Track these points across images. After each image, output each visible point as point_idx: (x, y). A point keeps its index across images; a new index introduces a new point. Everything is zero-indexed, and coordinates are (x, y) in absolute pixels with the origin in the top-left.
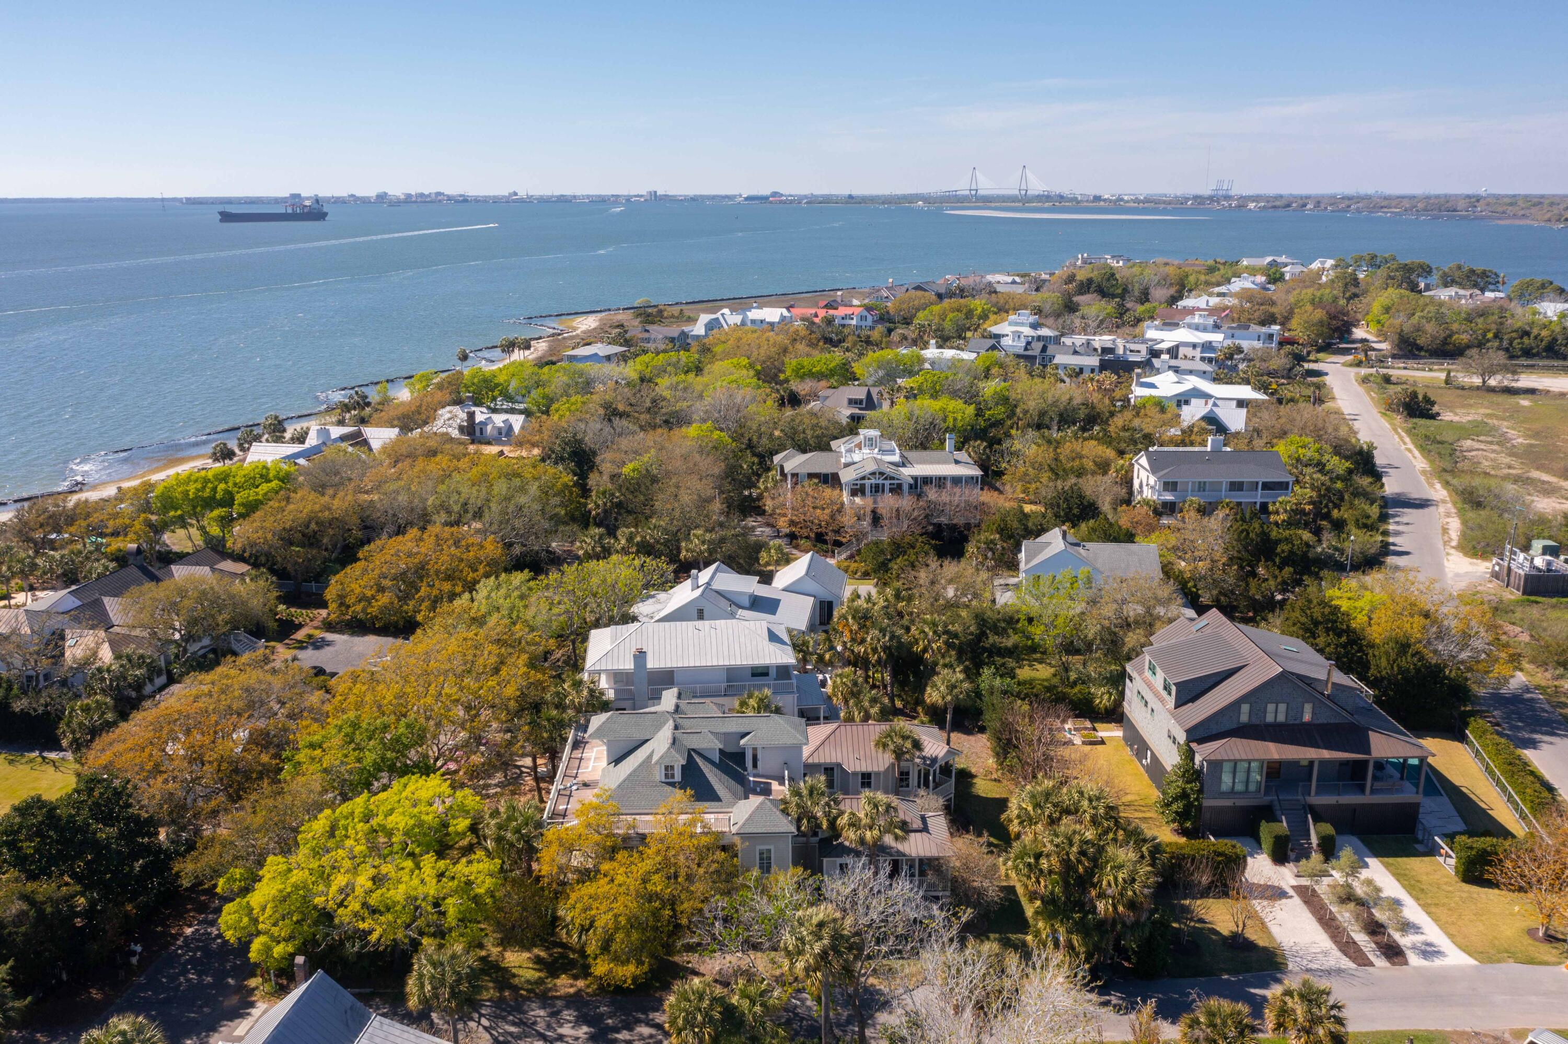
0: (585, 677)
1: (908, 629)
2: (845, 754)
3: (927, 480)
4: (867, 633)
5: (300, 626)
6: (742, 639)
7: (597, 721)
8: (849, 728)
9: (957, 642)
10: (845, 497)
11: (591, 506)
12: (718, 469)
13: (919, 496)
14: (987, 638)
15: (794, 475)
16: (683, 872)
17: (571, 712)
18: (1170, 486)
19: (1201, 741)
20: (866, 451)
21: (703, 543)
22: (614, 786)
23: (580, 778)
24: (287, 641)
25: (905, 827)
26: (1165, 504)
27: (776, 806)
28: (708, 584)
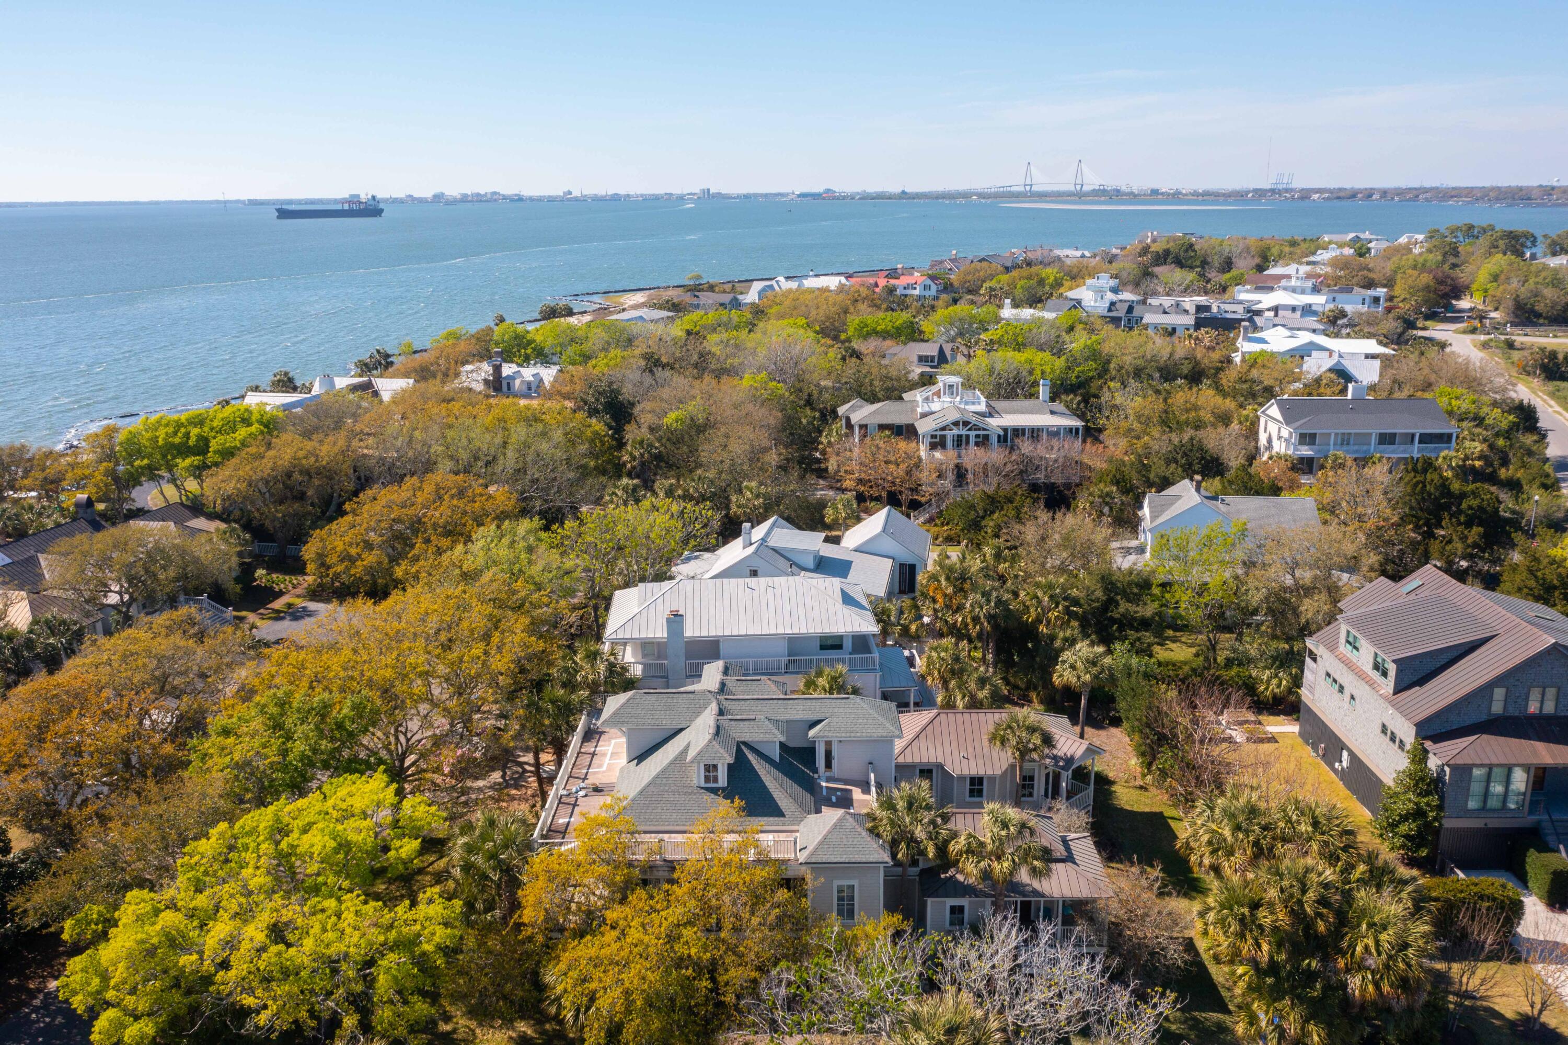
0: (606, 648)
1: (1016, 594)
2: (947, 750)
3: (1018, 432)
4: (966, 598)
5: (281, 594)
6: (808, 600)
7: (614, 703)
8: (949, 719)
9: (1080, 611)
10: (923, 451)
11: (626, 458)
12: (774, 418)
13: (1012, 449)
14: (1117, 604)
15: (863, 427)
16: (728, 923)
17: (585, 693)
18: (1307, 438)
19: (1437, 738)
20: (947, 399)
21: (758, 497)
22: (632, 794)
23: (591, 780)
24: (262, 611)
25: (1047, 856)
26: (1302, 460)
27: (861, 824)
28: (763, 540)
